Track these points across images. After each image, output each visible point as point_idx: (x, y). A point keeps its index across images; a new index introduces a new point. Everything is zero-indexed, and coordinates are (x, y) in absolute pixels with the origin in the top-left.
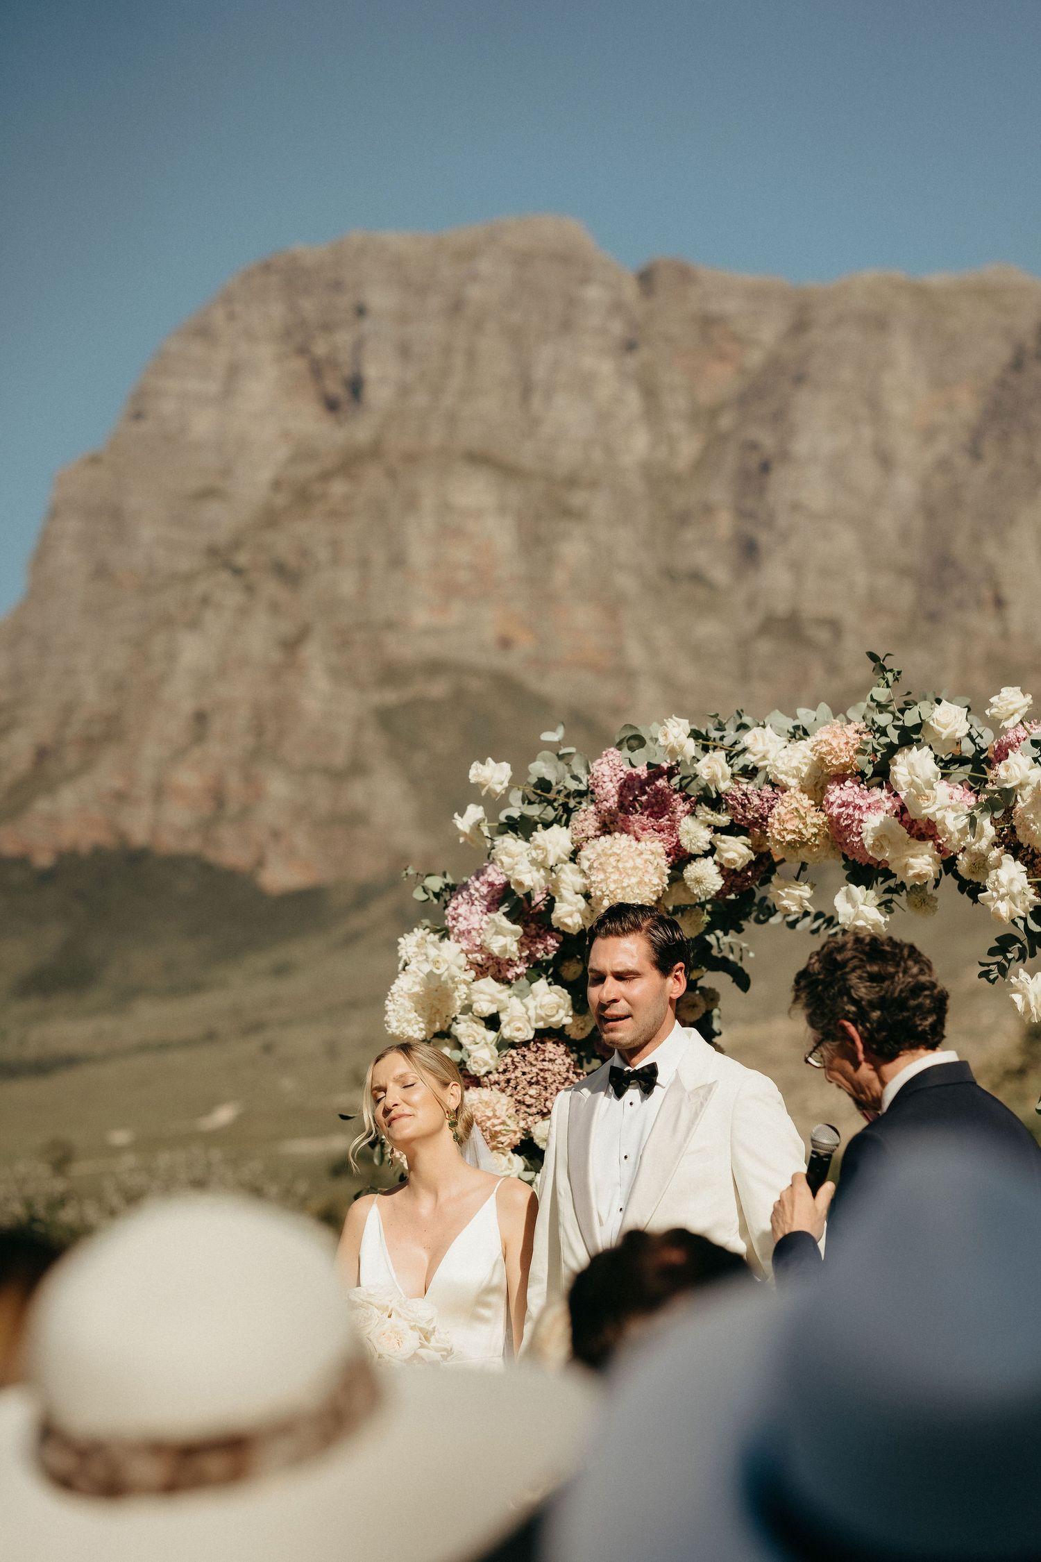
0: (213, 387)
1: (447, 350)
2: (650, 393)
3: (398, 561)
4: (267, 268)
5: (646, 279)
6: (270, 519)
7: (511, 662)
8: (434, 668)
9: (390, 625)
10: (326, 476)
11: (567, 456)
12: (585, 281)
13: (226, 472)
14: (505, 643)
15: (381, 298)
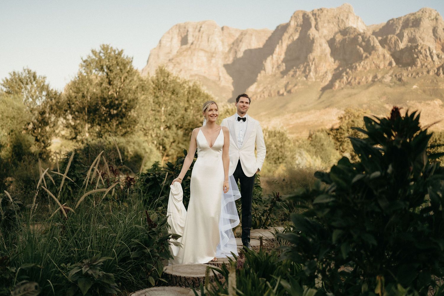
0: (170, 40)
1: (199, 36)
2: (223, 42)
3: (192, 62)
4: (176, 25)
5: (222, 29)
6: (177, 56)
7: (206, 75)
8: (196, 75)
9: (191, 70)
10: (183, 51)
11: (213, 50)
12: (215, 28)
13: (171, 51)
14: (205, 73)
15: (191, 30)
